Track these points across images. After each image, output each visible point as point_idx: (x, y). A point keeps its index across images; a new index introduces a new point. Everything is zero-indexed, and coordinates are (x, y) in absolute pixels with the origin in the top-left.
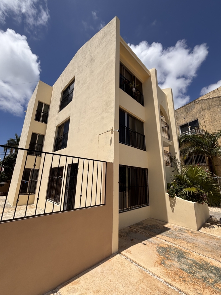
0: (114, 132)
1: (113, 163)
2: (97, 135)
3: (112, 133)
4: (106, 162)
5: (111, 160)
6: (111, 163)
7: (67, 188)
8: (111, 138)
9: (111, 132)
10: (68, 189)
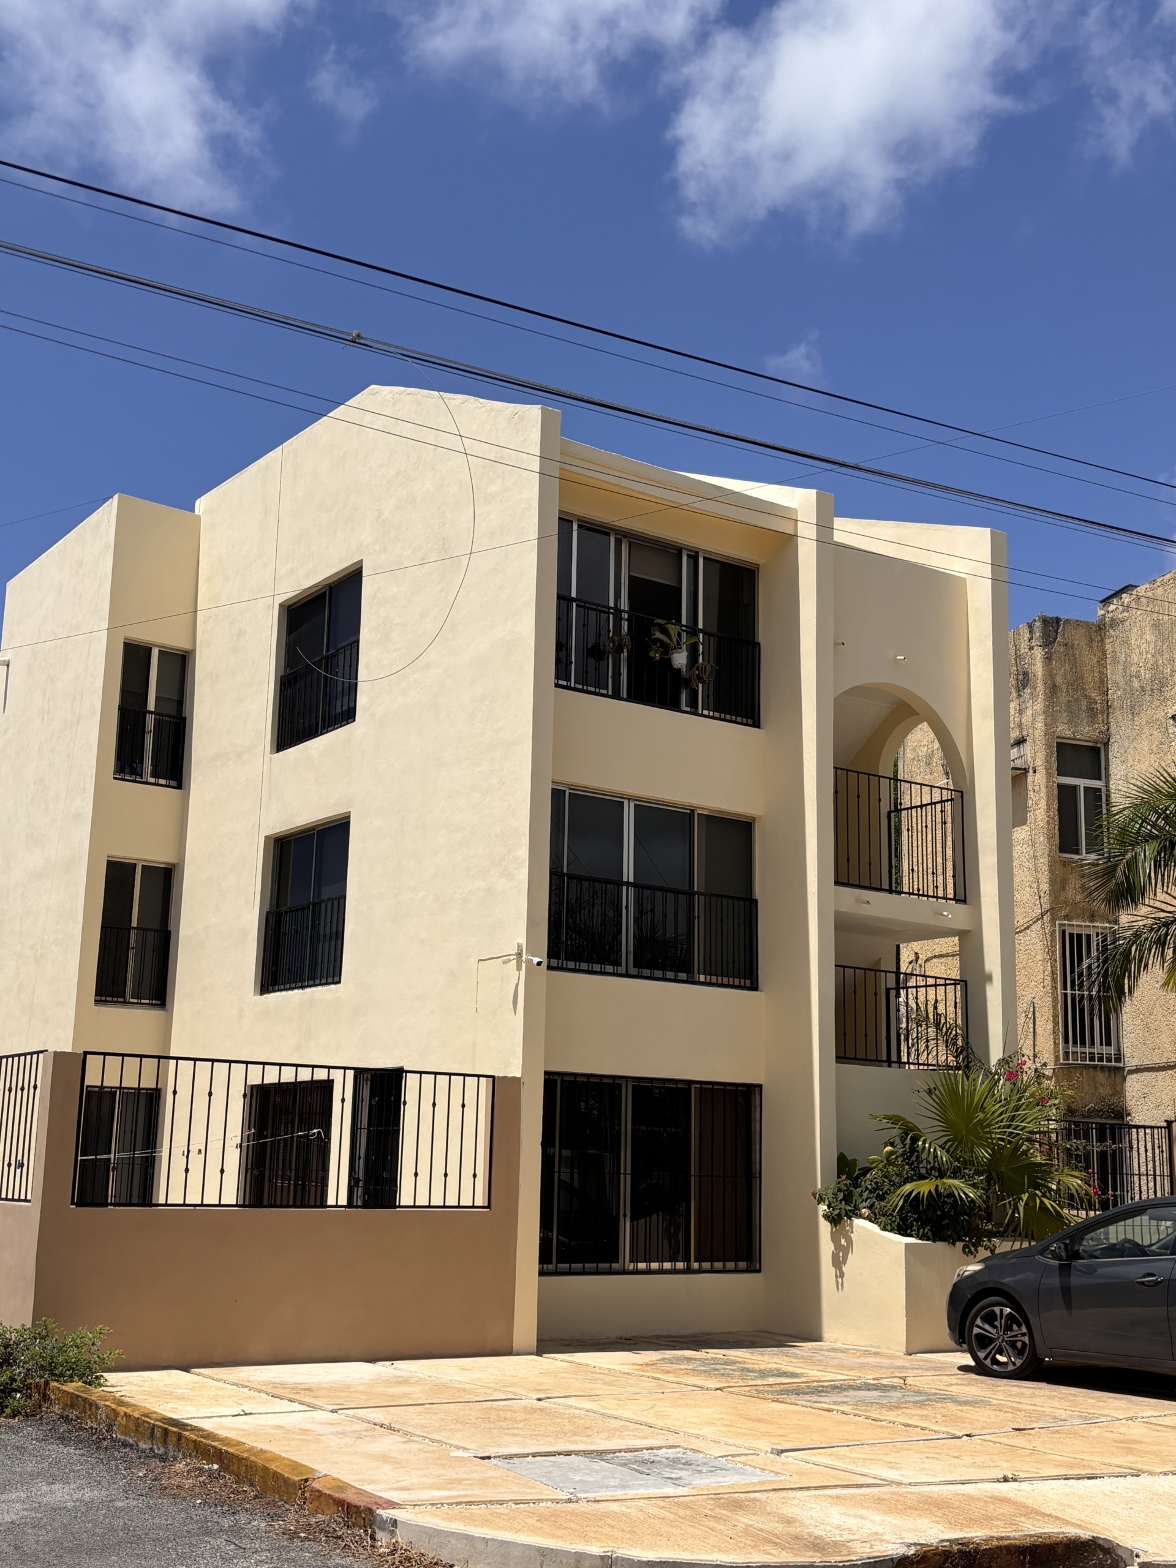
0: (524, 965)
1: (518, 1079)
2: (473, 961)
3: (519, 969)
4: (493, 1077)
5: (515, 1071)
6: (514, 1078)
7: (357, 1181)
8: (517, 985)
9: (517, 962)
10: (361, 1184)
